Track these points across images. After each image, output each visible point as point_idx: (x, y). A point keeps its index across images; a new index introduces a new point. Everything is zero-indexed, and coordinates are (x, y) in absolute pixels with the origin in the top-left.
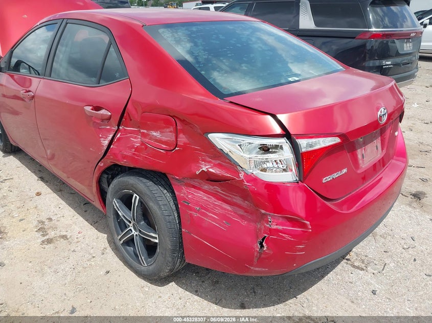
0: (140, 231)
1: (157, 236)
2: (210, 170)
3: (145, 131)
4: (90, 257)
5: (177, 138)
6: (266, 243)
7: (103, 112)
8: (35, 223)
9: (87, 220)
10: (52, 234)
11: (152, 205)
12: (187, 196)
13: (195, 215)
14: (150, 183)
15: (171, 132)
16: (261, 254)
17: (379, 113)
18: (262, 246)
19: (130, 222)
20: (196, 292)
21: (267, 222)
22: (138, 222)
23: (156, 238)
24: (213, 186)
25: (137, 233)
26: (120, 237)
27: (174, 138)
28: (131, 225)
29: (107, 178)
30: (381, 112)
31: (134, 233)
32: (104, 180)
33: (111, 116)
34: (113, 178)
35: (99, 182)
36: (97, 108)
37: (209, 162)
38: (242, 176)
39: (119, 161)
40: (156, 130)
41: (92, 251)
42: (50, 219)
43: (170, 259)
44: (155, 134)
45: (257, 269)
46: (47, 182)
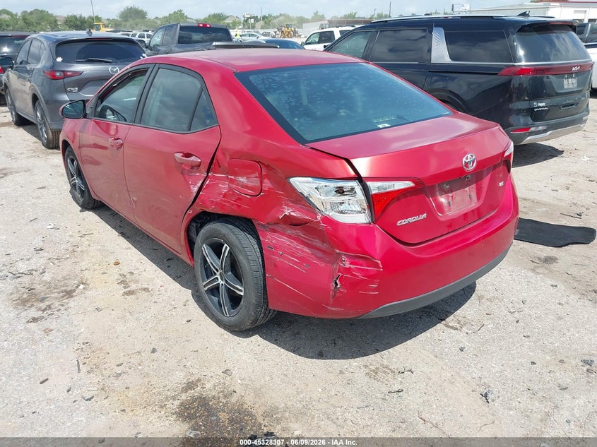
0: (226, 281)
1: (243, 289)
2: (292, 214)
3: (233, 177)
4: (172, 307)
5: (261, 183)
6: (339, 281)
7: (193, 158)
8: (117, 276)
9: (169, 275)
10: (133, 287)
11: (241, 258)
12: (271, 242)
13: (278, 259)
14: (237, 230)
15: (256, 177)
16: (335, 292)
17: (464, 159)
18: (337, 284)
19: (217, 271)
20: (275, 341)
21: (342, 261)
22: (226, 272)
23: (241, 291)
24: (295, 230)
25: (223, 283)
26: (205, 283)
27: (259, 183)
28: (218, 273)
29: (196, 226)
30: (467, 159)
31: (220, 281)
32: (193, 229)
33: (201, 162)
34: (201, 227)
35: (188, 231)
36: (188, 155)
37: (291, 206)
38: (319, 217)
39: (207, 207)
40: (242, 176)
41: (173, 303)
42: (132, 273)
43: (253, 314)
44: (241, 179)
45: (333, 309)
46: (128, 237)
